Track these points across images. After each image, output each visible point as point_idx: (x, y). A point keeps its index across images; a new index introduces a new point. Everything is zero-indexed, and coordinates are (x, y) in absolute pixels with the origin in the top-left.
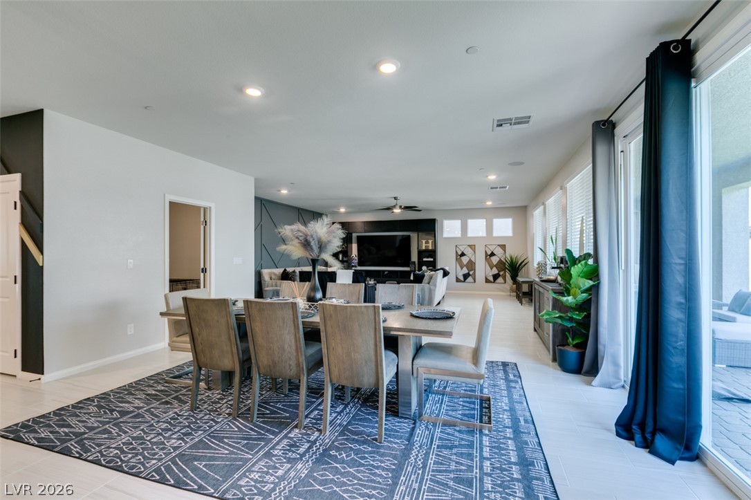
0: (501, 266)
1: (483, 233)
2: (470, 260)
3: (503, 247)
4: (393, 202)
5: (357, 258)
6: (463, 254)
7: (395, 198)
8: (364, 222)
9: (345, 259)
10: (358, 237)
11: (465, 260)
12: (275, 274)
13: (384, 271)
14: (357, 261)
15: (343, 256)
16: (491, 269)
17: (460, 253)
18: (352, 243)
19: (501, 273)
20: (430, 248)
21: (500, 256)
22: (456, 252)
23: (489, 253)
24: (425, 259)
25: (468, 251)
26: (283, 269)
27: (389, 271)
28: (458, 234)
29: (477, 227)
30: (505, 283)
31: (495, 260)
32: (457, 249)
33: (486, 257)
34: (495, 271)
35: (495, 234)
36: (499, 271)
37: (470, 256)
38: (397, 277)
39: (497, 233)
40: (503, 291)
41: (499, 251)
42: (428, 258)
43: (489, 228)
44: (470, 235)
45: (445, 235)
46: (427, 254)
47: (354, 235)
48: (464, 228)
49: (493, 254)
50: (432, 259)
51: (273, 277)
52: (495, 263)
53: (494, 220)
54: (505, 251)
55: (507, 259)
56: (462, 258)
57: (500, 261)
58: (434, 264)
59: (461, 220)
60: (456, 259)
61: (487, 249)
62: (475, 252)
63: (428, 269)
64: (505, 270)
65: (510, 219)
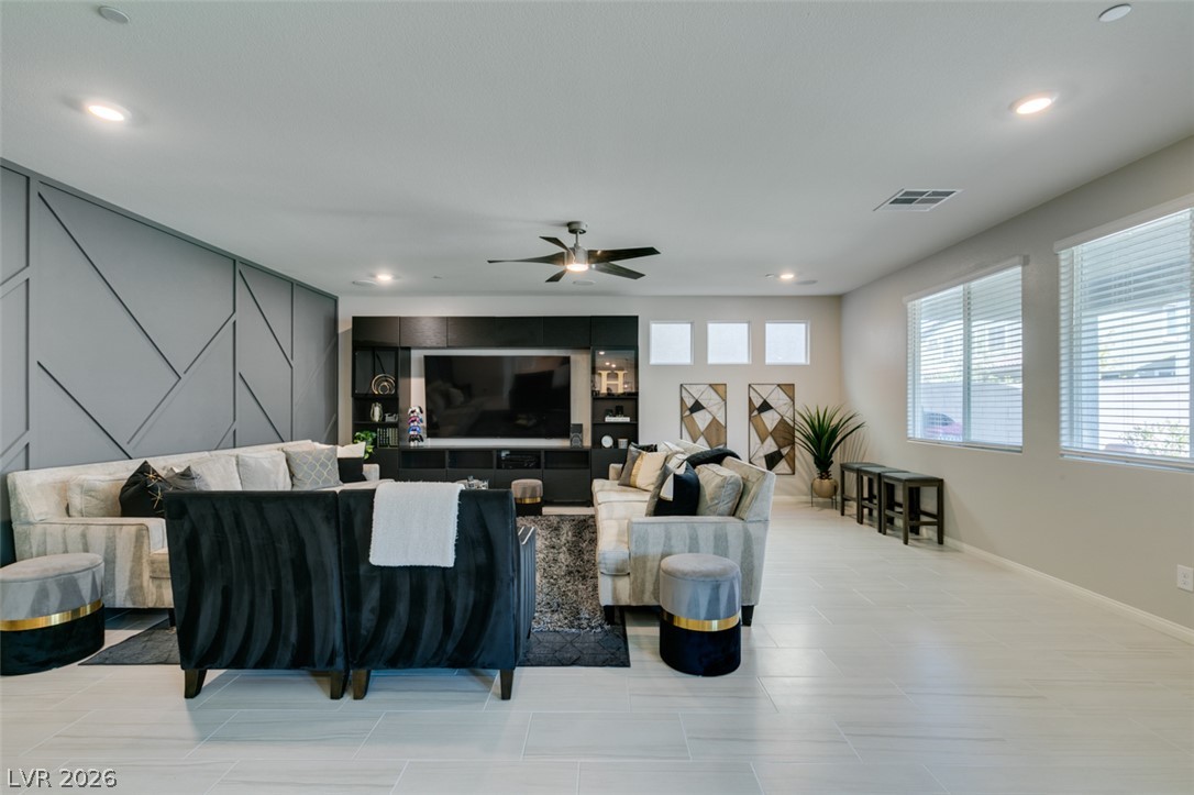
0: (785, 433)
1: (741, 356)
2: (714, 421)
3: (788, 389)
4: (565, 241)
5: (423, 417)
6: (697, 407)
8: (447, 318)
9: (389, 419)
10: (427, 358)
11: (702, 420)
12: (87, 491)
13: (499, 450)
14: (424, 424)
15: (384, 411)
16: (763, 440)
17: (690, 403)
18: (409, 375)
19: (785, 451)
20: (621, 390)
21: (783, 410)
22: (682, 400)
23: (758, 402)
24: (609, 419)
25: (709, 399)
26: (134, 465)
27: (514, 451)
28: (684, 357)
29: (728, 342)
30: (794, 473)
31: (770, 420)
32: (685, 394)
33: (751, 412)
34: (770, 446)
35: (770, 358)
36: (780, 447)
37: (714, 409)
38: (538, 466)
39: (773, 356)
40: (791, 494)
41: (778, 399)
42: (614, 415)
43: (757, 344)
44: (712, 359)
45: (653, 361)
46: (611, 405)
47: (417, 356)
48: (699, 344)
49: (765, 407)
51: (77, 501)
52: (770, 427)
53: (768, 325)
54: (792, 399)
55: (798, 418)
56: (694, 415)
57: (782, 421)
58: (631, 432)
59: (692, 323)
60: (682, 418)
61: (753, 394)
62: (725, 400)
63: (616, 443)
64: (793, 443)
65: (803, 326)
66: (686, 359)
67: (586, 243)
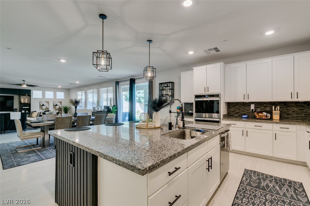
0: (60, 109)
1: (52, 97)
2: (47, 107)
3: (61, 102)
4: (22, 82)
6: (43, 105)
7: (23, 81)
11: (44, 107)
16: (56, 110)
19: (60, 112)
20: (26, 102)
21: (60, 106)
22: (40, 104)
23: (55, 104)
24: (23, 107)
25: (46, 104)
29: (49, 95)
31: (57, 107)
32: (40, 103)
33: (54, 106)
34: (57, 111)
35: (57, 98)
36: (59, 111)
37: (47, 106)
41: (59, 104)
42: (25, 107)
43: (55, 95)
44: (46, 97)
45: (34, 97)
46: (23, 105)
48: (44, 94)
49: (56, 105)
50: (28, 107)
52: (57, 108)
53: (57, 92)
54: (61, 104)
55: (62, 107)
56: (43, 107)
57: (60, 107)
58: (29, 110)
59: (42, 91)
60: (40, 107)
61: (54, 103)
62: (49, 104)
63: (25, 112)
64: (61, 111)
65: (63, 93)
66: (41, 97)
67: (26, 83)
